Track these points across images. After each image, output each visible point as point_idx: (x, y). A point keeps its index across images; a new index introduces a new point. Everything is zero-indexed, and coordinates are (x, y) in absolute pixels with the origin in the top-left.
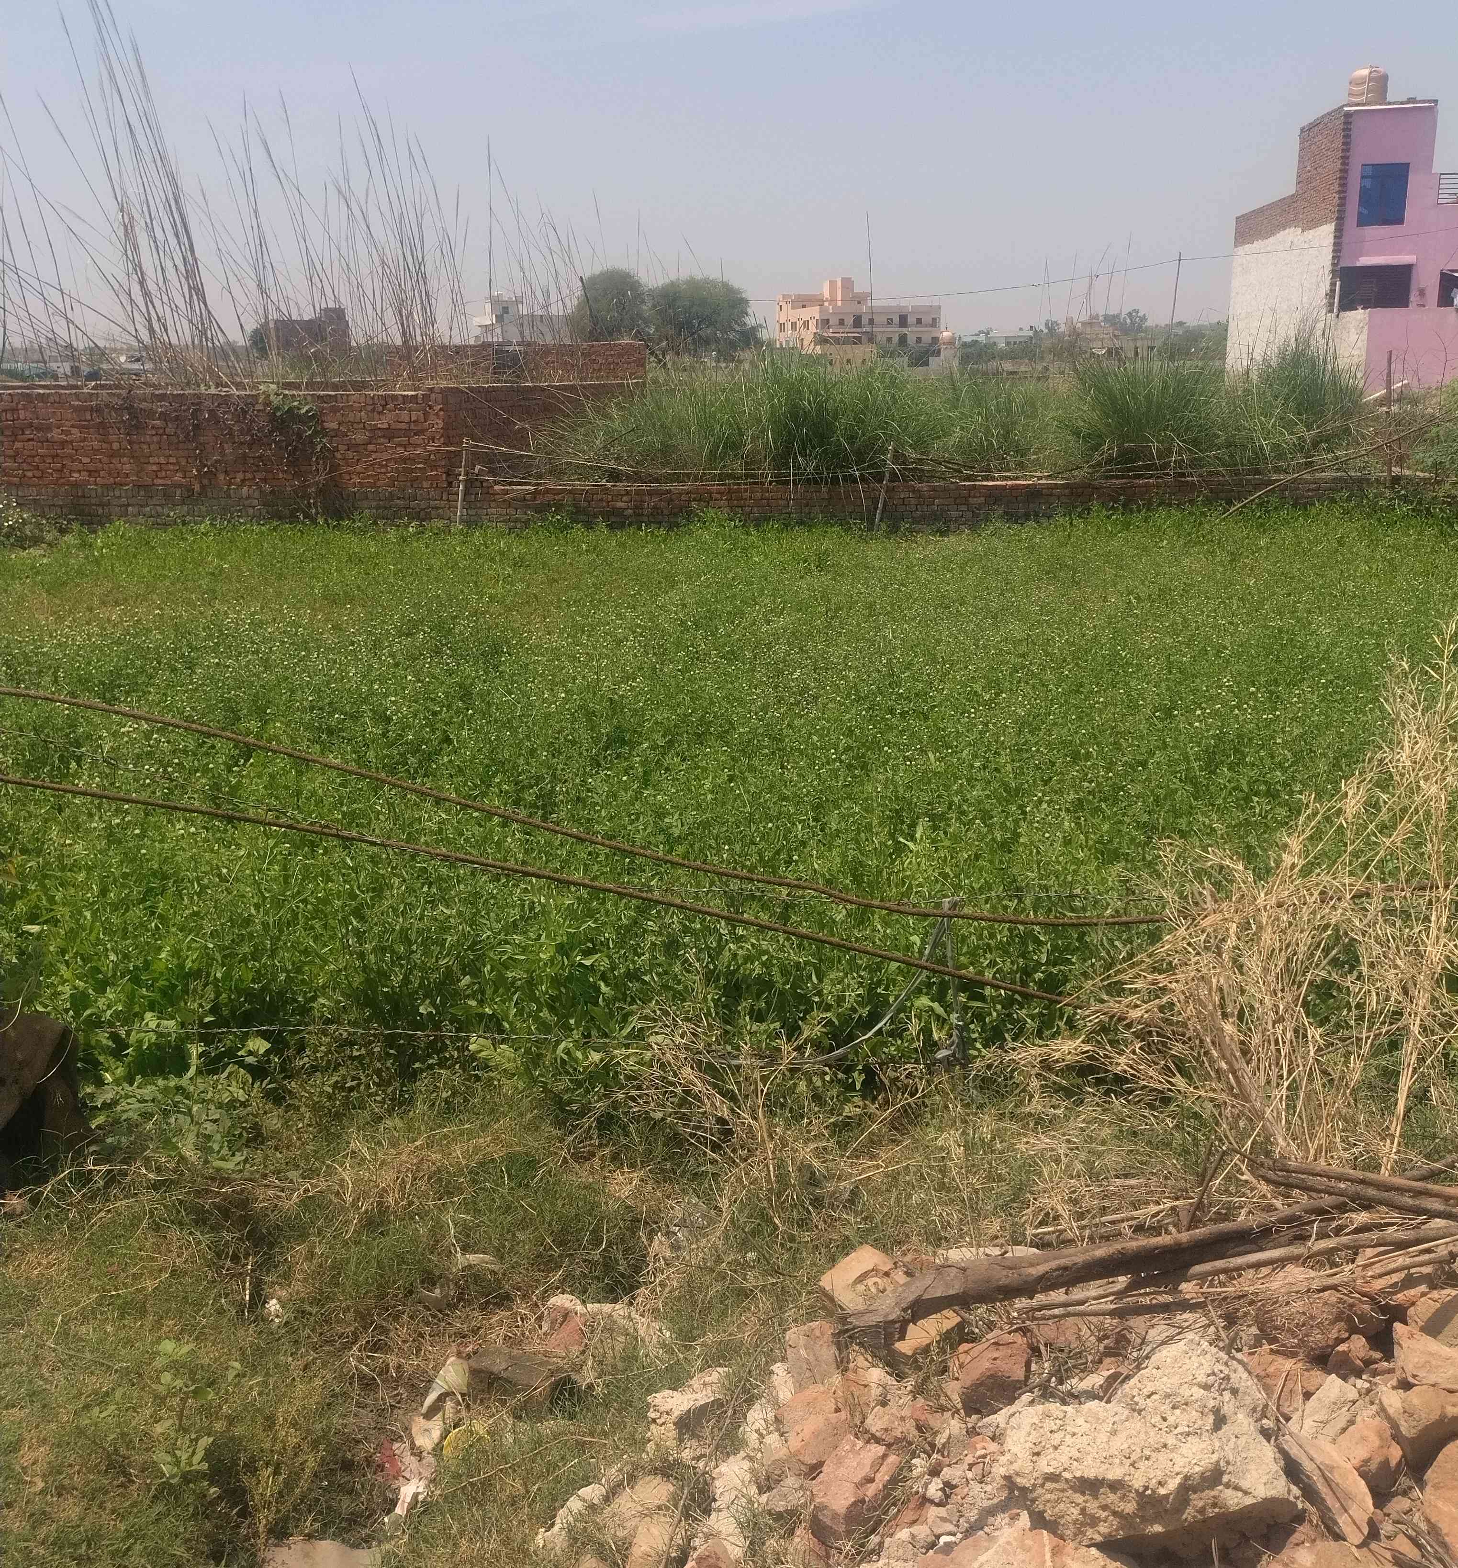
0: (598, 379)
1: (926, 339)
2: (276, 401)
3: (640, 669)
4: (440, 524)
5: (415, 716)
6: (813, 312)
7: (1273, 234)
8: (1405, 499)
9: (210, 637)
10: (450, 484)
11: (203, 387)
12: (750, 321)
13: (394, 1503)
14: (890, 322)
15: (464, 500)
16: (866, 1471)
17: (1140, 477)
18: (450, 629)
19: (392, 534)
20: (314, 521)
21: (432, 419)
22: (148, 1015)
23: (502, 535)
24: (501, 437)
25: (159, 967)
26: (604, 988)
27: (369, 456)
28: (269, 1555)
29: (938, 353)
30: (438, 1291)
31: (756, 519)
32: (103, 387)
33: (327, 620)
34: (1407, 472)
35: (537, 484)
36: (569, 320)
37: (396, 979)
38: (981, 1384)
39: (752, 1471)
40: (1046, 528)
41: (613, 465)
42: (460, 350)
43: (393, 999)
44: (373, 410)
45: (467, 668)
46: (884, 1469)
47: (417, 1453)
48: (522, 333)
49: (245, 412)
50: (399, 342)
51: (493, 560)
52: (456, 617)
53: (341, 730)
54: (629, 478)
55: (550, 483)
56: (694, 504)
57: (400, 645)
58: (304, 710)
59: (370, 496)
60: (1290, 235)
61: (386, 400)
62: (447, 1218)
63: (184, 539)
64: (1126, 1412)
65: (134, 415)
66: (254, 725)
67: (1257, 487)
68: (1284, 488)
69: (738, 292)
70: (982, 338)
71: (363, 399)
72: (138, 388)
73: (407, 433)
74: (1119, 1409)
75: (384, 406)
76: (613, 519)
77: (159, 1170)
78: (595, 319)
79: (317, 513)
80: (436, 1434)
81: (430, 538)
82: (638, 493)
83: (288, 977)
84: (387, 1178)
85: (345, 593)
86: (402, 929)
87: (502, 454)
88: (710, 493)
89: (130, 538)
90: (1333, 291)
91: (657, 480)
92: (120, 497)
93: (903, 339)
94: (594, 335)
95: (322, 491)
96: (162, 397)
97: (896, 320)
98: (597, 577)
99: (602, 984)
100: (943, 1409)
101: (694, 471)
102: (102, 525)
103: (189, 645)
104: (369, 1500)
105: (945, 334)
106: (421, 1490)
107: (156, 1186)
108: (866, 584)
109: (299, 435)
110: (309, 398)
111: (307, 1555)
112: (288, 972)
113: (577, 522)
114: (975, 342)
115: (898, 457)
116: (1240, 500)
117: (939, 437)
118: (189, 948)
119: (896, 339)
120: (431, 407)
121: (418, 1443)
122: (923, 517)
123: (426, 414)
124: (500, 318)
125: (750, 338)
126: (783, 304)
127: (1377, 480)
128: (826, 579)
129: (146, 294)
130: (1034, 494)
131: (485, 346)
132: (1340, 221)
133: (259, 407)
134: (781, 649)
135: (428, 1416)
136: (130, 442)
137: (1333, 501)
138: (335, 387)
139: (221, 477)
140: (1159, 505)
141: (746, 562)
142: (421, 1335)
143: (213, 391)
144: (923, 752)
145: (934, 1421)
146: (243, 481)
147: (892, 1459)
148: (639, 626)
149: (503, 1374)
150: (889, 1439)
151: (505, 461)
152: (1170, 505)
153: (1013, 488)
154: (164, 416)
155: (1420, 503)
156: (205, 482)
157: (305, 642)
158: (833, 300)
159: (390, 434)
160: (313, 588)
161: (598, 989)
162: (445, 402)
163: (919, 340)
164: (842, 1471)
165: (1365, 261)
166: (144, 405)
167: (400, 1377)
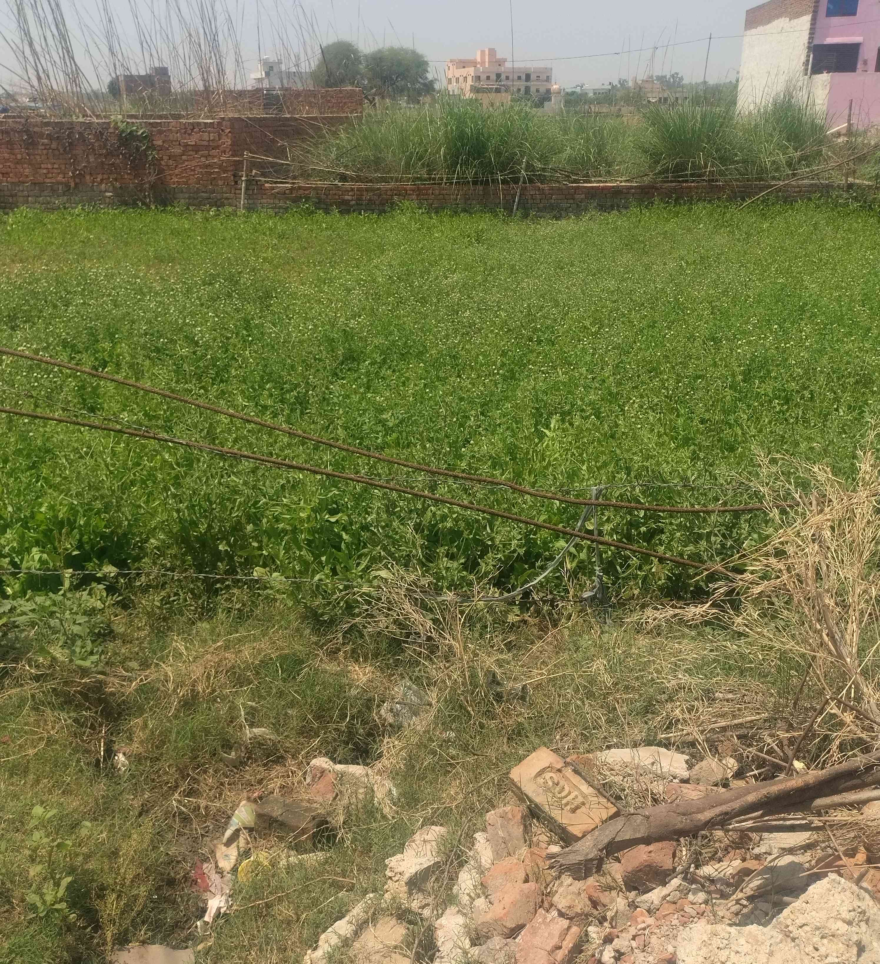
0: (331, 113)
1: (542, 90)
2: (122, 126)
3: (364, 309)
4: (230, 209)
5: (215, 340)
6: (471, 71)
7: (769, 22)
8: (856, 199)
9: (78, 285)
10: (236, 183)
11: (74, 117)
12: (430, 76)
13: (204, 911)
14: (519, 78)
15: (245, 193)
16: (555, 941)
17: (687, 181)
18: (237, 281)
19: (199, 216)
20: (149, 207)
21: (224, 139)
22: (35, 550)
23: (271, 217)
24: (268, 151)
25: (39, 517)
26: (345, 536)
27: (184, 163)
28: (114, 958)
29: (549, 99)
30: (233, 753)
31: (436, 208)
32: (9, 117)
33: (157, 273)
34: (857, 181)
35: (293, 183)
36: (314, 75)
37: (203, 528)
38: (640, 870)
39: (466, 926)
40: (625, 215)
41: (342, 170)
42: (242, 94)
43: (202, 540)
44: (185, 133)
45: (249, 307)
46: (568, 938)
47: (220, 872)
48: (282, 82)
49: (101, 134)
50: (201, 87)
51: (264, 234)
52: (241, 272)
53: (165, 350)
54: (352, 179)
55: (301, 183)
56: (395, 198)
57: (205, 291)
58: (141, 336)
59: (184, 190)
60: (782, 23)
61: (194, 126)
62: (239, 702)
63: (65, 219)
64: (781, 936)
65: (30, 136)
66: (107, 345)
67: (761, 189)
68: (779, 190)
69: (422, 56)
70: (578, 90)
71: (178, 125)
72: (33, 118)
73: (207, 147)
74: (775, 934)
75: (192, 130)
76: (343, 207)
77: (37, 667)
78: (330, 74)
79: (150, 201)
80: (233, 861)
81: (224, 218)
82: (358, 190)
83: (129, 523)
84: (197, 671)
85: (169, 255)
86: (205, 494)
87: (271, 162)
88: (406, 190)
89: (30, 218)
90: (808, 61)
91: (371, 181)
92: (22, 191)
93: (527, 89)
94: (328, 84)
95: (153, 187)
96: (47, 124)
97: (523, 77)
98: (333, 246)
99: (344, 534)
100: (610, 888)
101: (396, 175)
102: (12, 209)
103: (66, 290)
104: (185, 909)
105: (554, 87)
106: (222, 904)
107: (37, 678)
108: (509, 252)
109: (138, 149)
110: (143, 124)
111: (142, 957)
112: (129, 521)
113: (319, 209)
114: (573, 93)
115: (529, 167)
116: (750, 198)
117: (555, 154)
118: (61, 504)
119: (523, 89)
120: (223, 130)
121: (220, 865)
122: (545, 207)
123: (219, 135)
124: (267, 74)
125: (429, 88)
126: (450, 65)
127: (838, 186)
128: (483, 249)
129: (34, 52)
130: (617, 192)
131: (258, 91)
132: (815, 13)
133: (111, 130)
134: (456, 296)
135: (228, 844)
136: (28, 154)
137: (810, 199)
138: (160, 117)
139: (88, 177)
140: (698, 201)
141: (430, 237)
142: (222, 784)
143: (81, 119)
144: (554, 368)
145: (604, 898)
146: (102, 180)
147: (575, 929)
148: (363, 280)
149: (279, 818)
150: (571, 914)
151: (272, 167)
152: (705, 200)
153: (603, 188)
154: (50, 137)
155: (865, 202)
156: (77, 180)
157: (141, 289)
158: (483, 63)
159: (196, 148)
160: (148, 252)
161: (341, 537)
162: (232, 127)
163: (538, 91)
164: (537, 941)
165: (829, 41)
166: (36, 129)
167: (207, 815)
